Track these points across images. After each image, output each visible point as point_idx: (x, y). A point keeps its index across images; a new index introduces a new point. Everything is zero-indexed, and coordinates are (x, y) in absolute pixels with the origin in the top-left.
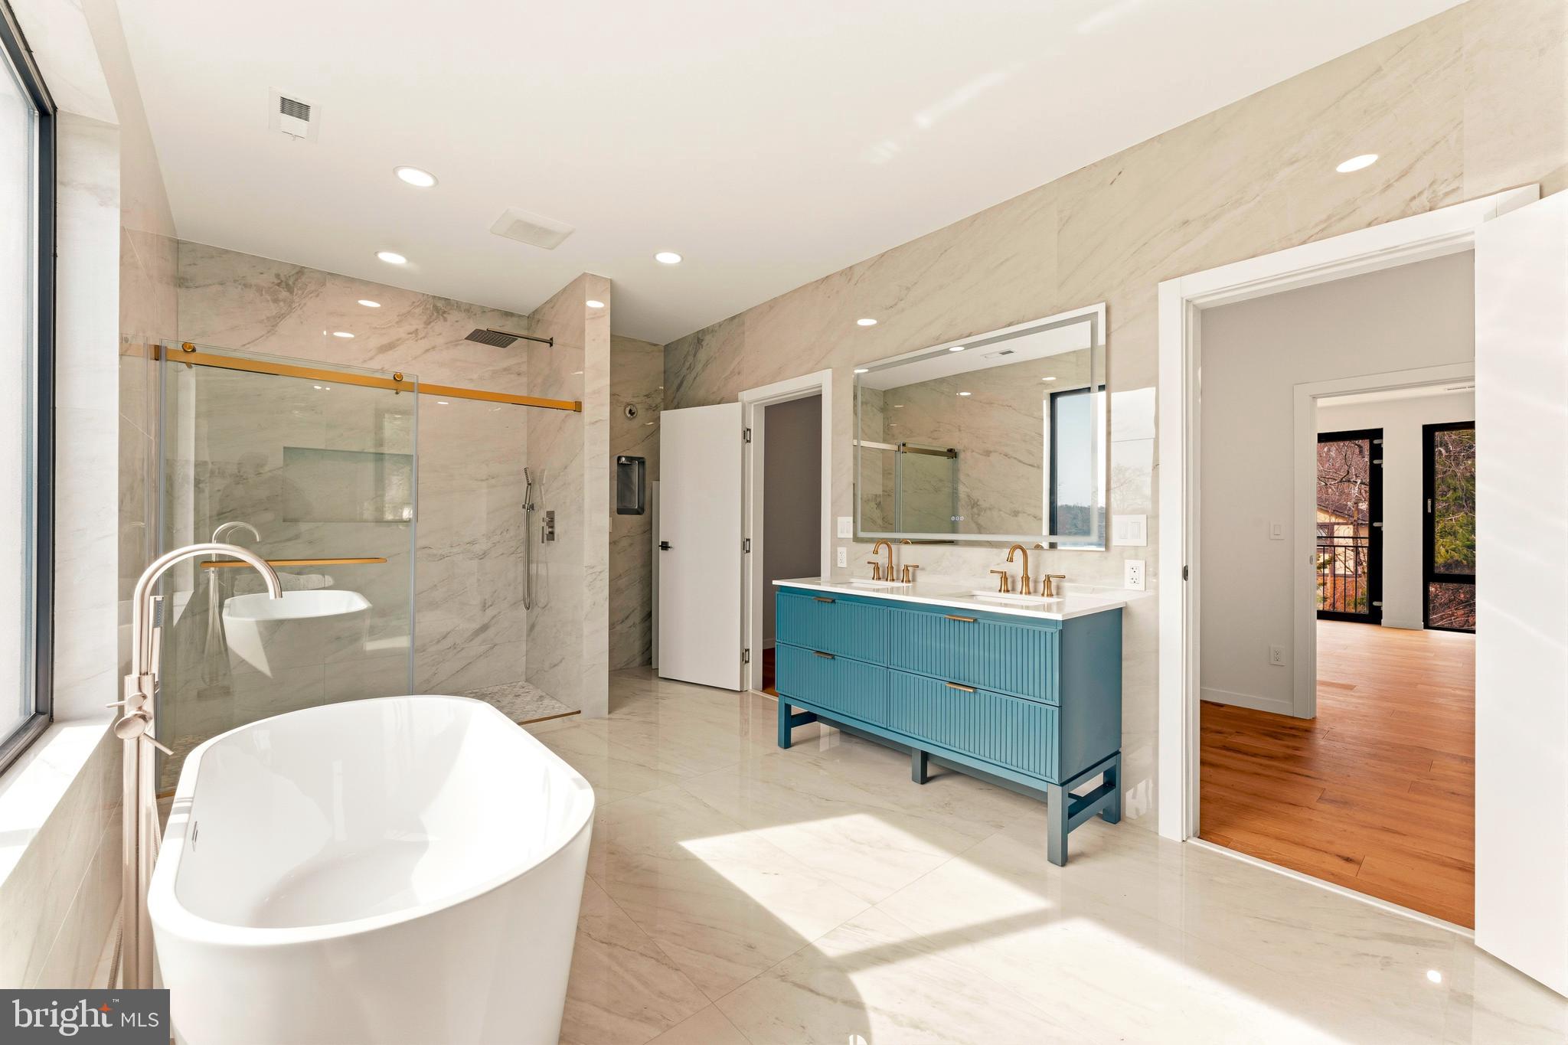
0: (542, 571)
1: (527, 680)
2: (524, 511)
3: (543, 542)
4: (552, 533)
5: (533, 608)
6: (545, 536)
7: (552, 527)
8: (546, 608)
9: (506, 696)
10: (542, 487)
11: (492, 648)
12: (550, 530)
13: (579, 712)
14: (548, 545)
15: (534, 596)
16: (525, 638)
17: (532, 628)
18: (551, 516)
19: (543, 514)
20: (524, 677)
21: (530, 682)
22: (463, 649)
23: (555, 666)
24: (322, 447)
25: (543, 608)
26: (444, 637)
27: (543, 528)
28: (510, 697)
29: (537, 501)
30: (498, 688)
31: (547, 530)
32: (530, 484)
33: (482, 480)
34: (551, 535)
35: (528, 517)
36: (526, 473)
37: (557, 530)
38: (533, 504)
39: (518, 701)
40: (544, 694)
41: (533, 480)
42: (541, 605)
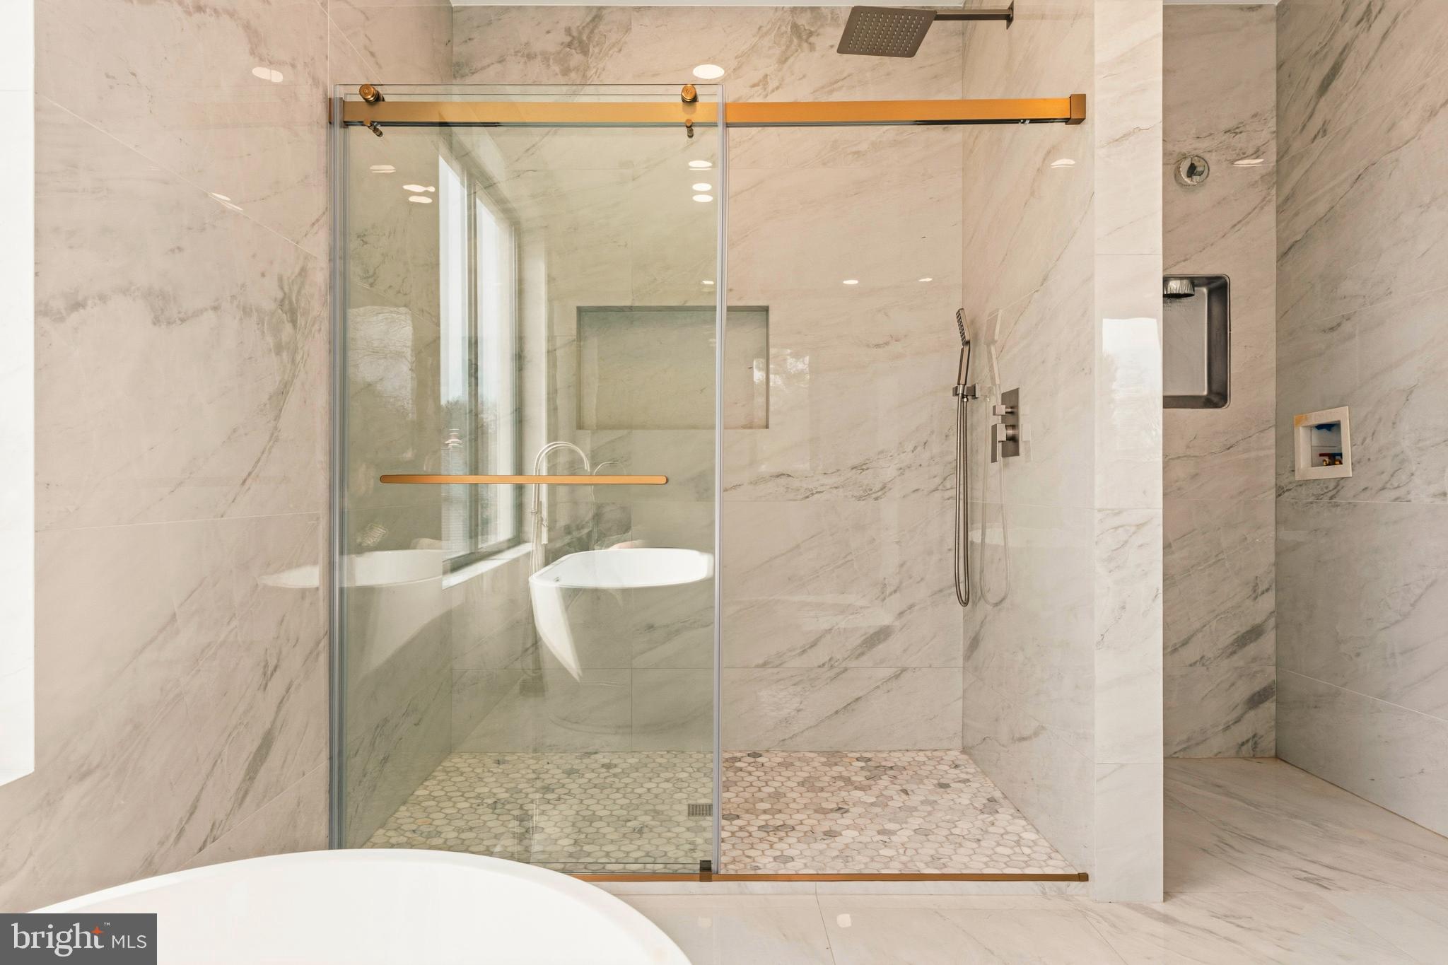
0: (994, 536)
1: (964, 750)
2: (955, 401)
3: (994, 460)
4: (1013, 439)
5: (975, 604)
6: (999, 446)
7: (1014, 427)
8: (1005, 604)
9: (921, 782)
10: (993, 349)
11: (897, 676)
12: (1011, 432)
13: (1083, 877)
14: (1006, 465)
15: (977, 577)
16: (960, 662)
17: (974, 644)
18: (1011, 400)
19: (995, 400)
20: (958, 743)
21: (970, 755)
22: (846, 670)
23: (1022, 739)
24: (628, 303)
25: (996, 605)
26: (813, 645)
27: (994, 427)
28: (929, 785)
29: (981, 379)
30: (908, 757)
31: (1002, 434)
32: (967, 343)
33: (877, 346)
34: (1011, 444)
35: (964, 415)
36: (960, 320)
37: (1025, 434)
38: (974, 387)
39: (945, 799)
40: (998, 795)
41: (976, 336)
42: (992, 598)
